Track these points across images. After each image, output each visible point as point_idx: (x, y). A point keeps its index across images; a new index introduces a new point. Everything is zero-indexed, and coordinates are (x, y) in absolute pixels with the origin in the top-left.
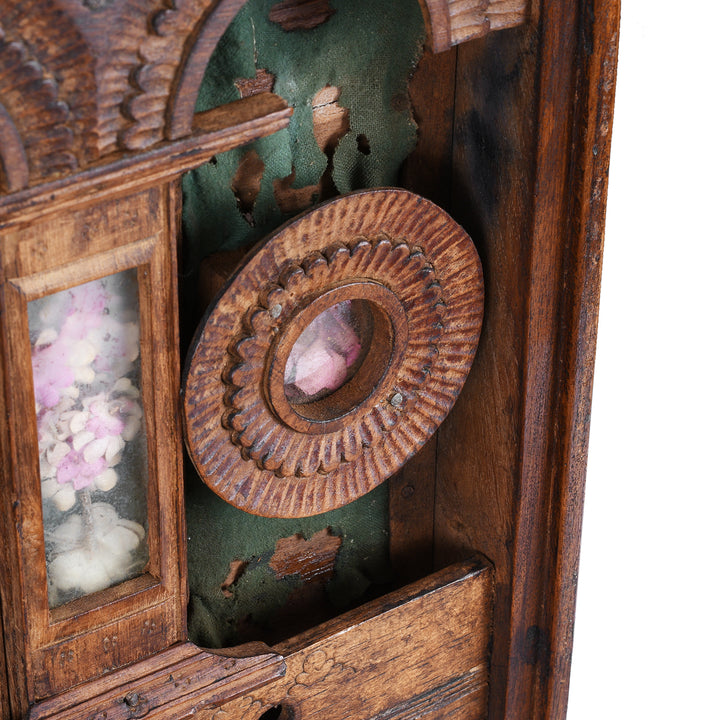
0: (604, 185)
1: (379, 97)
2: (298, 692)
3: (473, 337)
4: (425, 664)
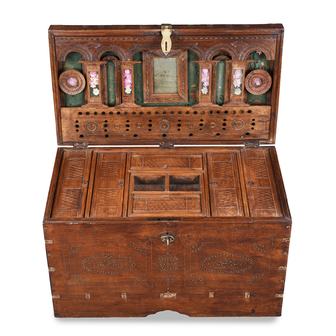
0: (280, 74)
1: (267, 64)
2: (252, 110)
3: (271, 85)
4: (264, 113)
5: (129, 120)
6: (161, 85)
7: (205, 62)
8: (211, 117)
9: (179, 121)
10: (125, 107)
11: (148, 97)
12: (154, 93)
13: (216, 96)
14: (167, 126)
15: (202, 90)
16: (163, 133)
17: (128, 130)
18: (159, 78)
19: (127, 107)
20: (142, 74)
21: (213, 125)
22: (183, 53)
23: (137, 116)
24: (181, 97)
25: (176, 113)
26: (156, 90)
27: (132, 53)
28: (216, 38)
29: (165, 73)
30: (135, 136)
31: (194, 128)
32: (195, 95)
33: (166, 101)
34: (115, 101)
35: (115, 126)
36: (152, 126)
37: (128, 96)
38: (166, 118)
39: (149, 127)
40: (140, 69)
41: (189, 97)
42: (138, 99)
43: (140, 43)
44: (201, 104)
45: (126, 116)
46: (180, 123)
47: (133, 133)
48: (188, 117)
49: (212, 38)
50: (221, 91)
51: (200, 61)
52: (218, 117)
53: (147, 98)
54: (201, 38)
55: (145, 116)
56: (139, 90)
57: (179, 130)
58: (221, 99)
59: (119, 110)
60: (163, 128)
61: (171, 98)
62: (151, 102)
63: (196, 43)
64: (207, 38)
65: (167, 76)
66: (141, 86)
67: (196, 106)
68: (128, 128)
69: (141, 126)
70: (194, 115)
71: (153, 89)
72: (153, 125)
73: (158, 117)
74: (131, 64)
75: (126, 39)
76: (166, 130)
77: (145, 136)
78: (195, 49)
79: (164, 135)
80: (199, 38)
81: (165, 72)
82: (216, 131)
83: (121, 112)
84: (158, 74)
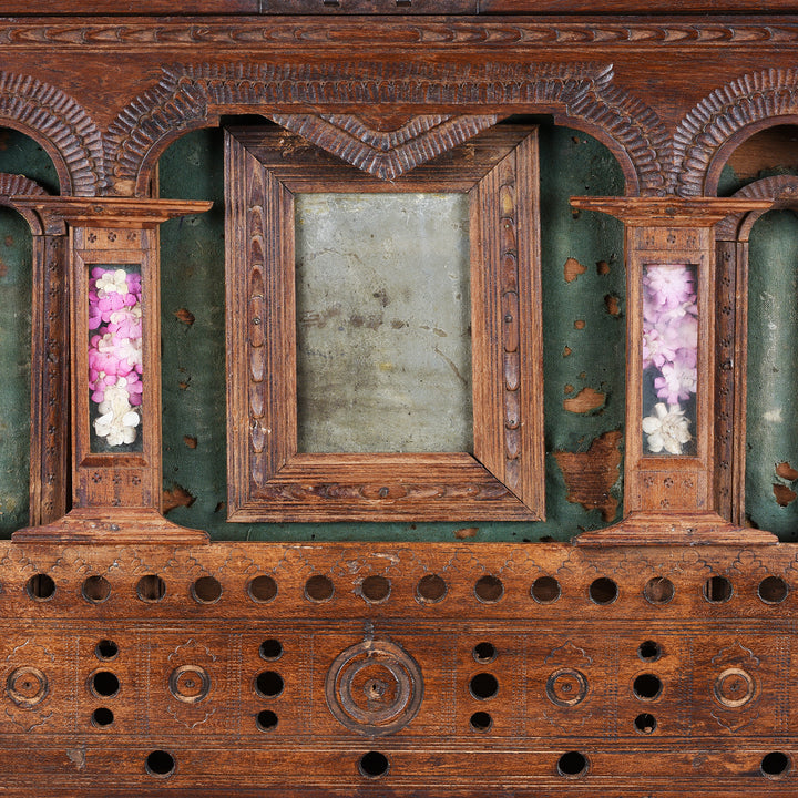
5: (114, 638)
6: (350, 393)
7: (671, 213)
8: (719, 627)
9: (485, 650)
10: (87, 542)
11: (258, 477)
12: (301, 451)
13: (752, 483)
14: (391, 690)
15: (650, 425)
16: (363, 740)
17: (103, 717)
18: (342, 338)
19: (101, 534)
20: (223, 313)
21: (736, 689)
22: (511, 158)
23: (178, 613)
24: (493, 483)
25: (461, 591)
26: (313, 425)
27: (145, 141)
28: (740, 36)
29: (385, 302)
30: (160, 762)
31: (599, 712)
32: (598, 473)
33: (389, 510)
34: (27, 500)
35: (10, 684)
36: (286, 690)
37: (116, 461)
38: (384, 626)
39: (262, 696)
40: (204, 271)
41: (550, 479)
42: (186, 493)
43: (200, 62)
44: (641, 526)
45: (92, 611)
46: (487, 666)
47: (139, 740)
48: (547, 623)
49: (712, 30)
50: (782, 442)
51: (634, 202)
52: (767, 626)
53: (253, 485)
54: (637, 36)
55: (233, 613)
56: (199, 426)
57: (481, 720)
58: (784, 505)
59: (43, 564)
60: (364, 705)
61: (426, 488)
62: (278, 517)
63: (604, 64)
64: (680, 35)
65: (398, 325)
66: (211, 402)
67: (605, 535)
68: (106, 702)
69: (204, 691)
70: (593, 607)
71: (293, 417)
72: (289, 678)
73: (330, 620)
74: (137, 221)
75: (111, 36)
76: (389, 718)
77: (228, 761)
78: (593, 108)
79: (374, 764)
80: (622, 36)
81: (382, 297)
82: (756, 738)
83: (56, 576)
84: (331, 313)
